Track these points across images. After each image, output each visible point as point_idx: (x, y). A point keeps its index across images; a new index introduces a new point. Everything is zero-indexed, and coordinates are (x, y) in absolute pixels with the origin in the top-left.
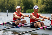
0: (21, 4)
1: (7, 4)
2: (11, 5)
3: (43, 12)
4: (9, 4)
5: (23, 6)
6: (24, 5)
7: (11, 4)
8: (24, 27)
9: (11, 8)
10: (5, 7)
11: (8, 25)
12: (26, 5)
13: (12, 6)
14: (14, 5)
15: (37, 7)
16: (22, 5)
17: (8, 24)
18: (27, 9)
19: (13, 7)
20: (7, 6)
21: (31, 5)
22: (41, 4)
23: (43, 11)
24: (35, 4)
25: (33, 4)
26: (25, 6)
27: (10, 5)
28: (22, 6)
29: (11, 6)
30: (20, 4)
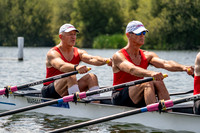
0: (73, 14)
1: (18, 16)
2: (33, 20)
3: (160, 45)
4: (28, 15)
5: (81, 24)
6: (85, 19)
7: (35, 14)
8: (87, 102)
9: (33, 28)
10: (12, 27)
11: (22, 95)
12: (92, 19)
13: (37, 21)
14: (48, 17)
15: (139, 26)
16: (75, 18)
17: (26, 92)
18: (97, 35)
19: (40, 27)
20: (19, 21)
21: (111, 20)
22: (149, 15)
23: (157, 39)
24: (126, 13)
25: (121, 15)
26: (88, 23)
27: (29, 19)
28: (78, 20)
29: (34, 24)
30: (68, 15)
